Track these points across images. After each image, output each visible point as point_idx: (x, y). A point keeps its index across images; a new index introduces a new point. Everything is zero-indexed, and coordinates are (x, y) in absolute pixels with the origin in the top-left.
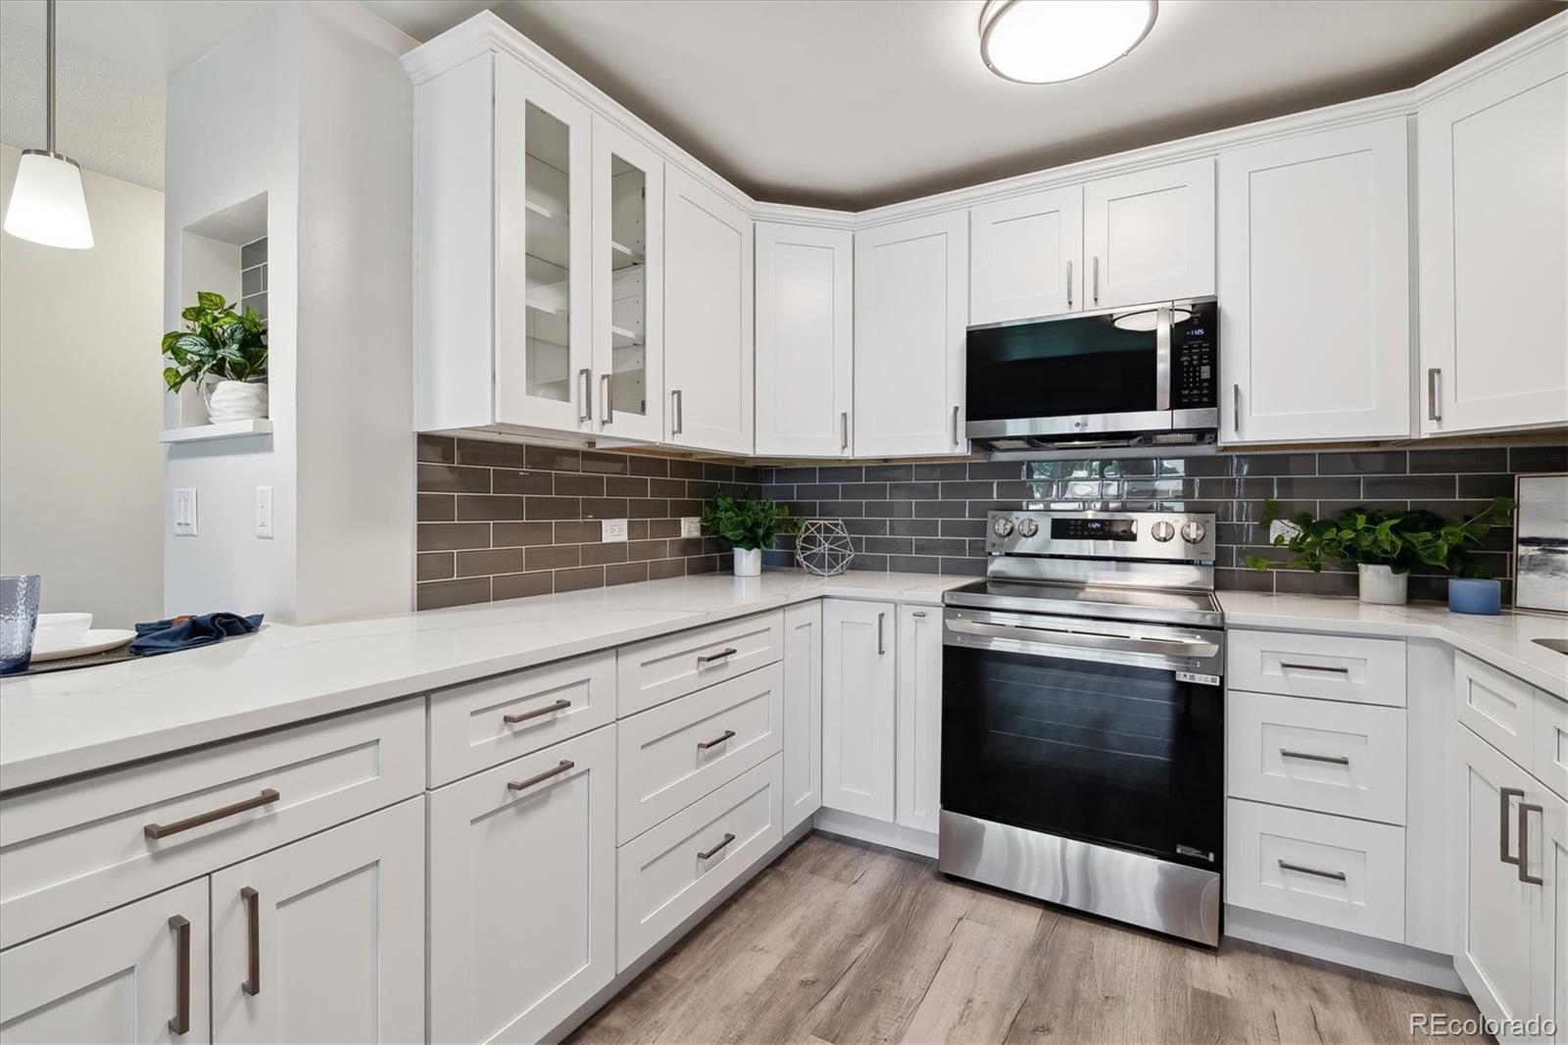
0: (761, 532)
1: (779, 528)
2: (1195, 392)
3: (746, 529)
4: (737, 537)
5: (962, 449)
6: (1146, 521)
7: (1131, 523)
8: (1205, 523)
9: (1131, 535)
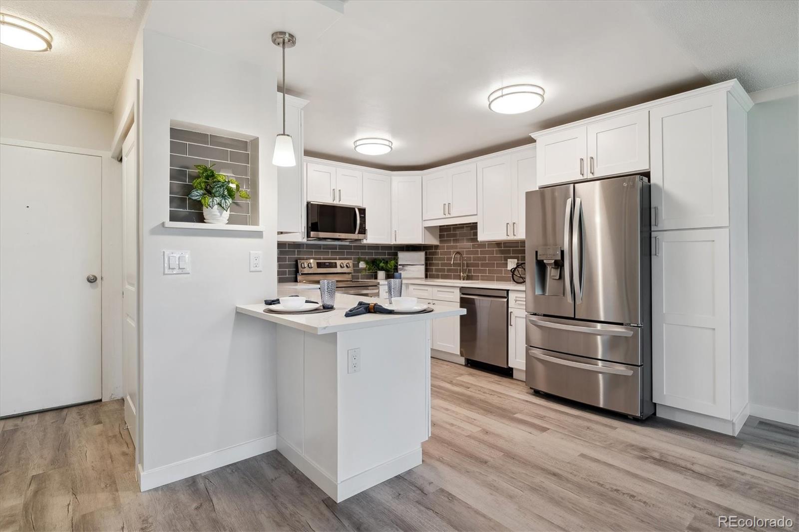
5: (305, 240)
6: (339, 262)
7: (336, 263)
8: (351, 263)
9: (336, 267)
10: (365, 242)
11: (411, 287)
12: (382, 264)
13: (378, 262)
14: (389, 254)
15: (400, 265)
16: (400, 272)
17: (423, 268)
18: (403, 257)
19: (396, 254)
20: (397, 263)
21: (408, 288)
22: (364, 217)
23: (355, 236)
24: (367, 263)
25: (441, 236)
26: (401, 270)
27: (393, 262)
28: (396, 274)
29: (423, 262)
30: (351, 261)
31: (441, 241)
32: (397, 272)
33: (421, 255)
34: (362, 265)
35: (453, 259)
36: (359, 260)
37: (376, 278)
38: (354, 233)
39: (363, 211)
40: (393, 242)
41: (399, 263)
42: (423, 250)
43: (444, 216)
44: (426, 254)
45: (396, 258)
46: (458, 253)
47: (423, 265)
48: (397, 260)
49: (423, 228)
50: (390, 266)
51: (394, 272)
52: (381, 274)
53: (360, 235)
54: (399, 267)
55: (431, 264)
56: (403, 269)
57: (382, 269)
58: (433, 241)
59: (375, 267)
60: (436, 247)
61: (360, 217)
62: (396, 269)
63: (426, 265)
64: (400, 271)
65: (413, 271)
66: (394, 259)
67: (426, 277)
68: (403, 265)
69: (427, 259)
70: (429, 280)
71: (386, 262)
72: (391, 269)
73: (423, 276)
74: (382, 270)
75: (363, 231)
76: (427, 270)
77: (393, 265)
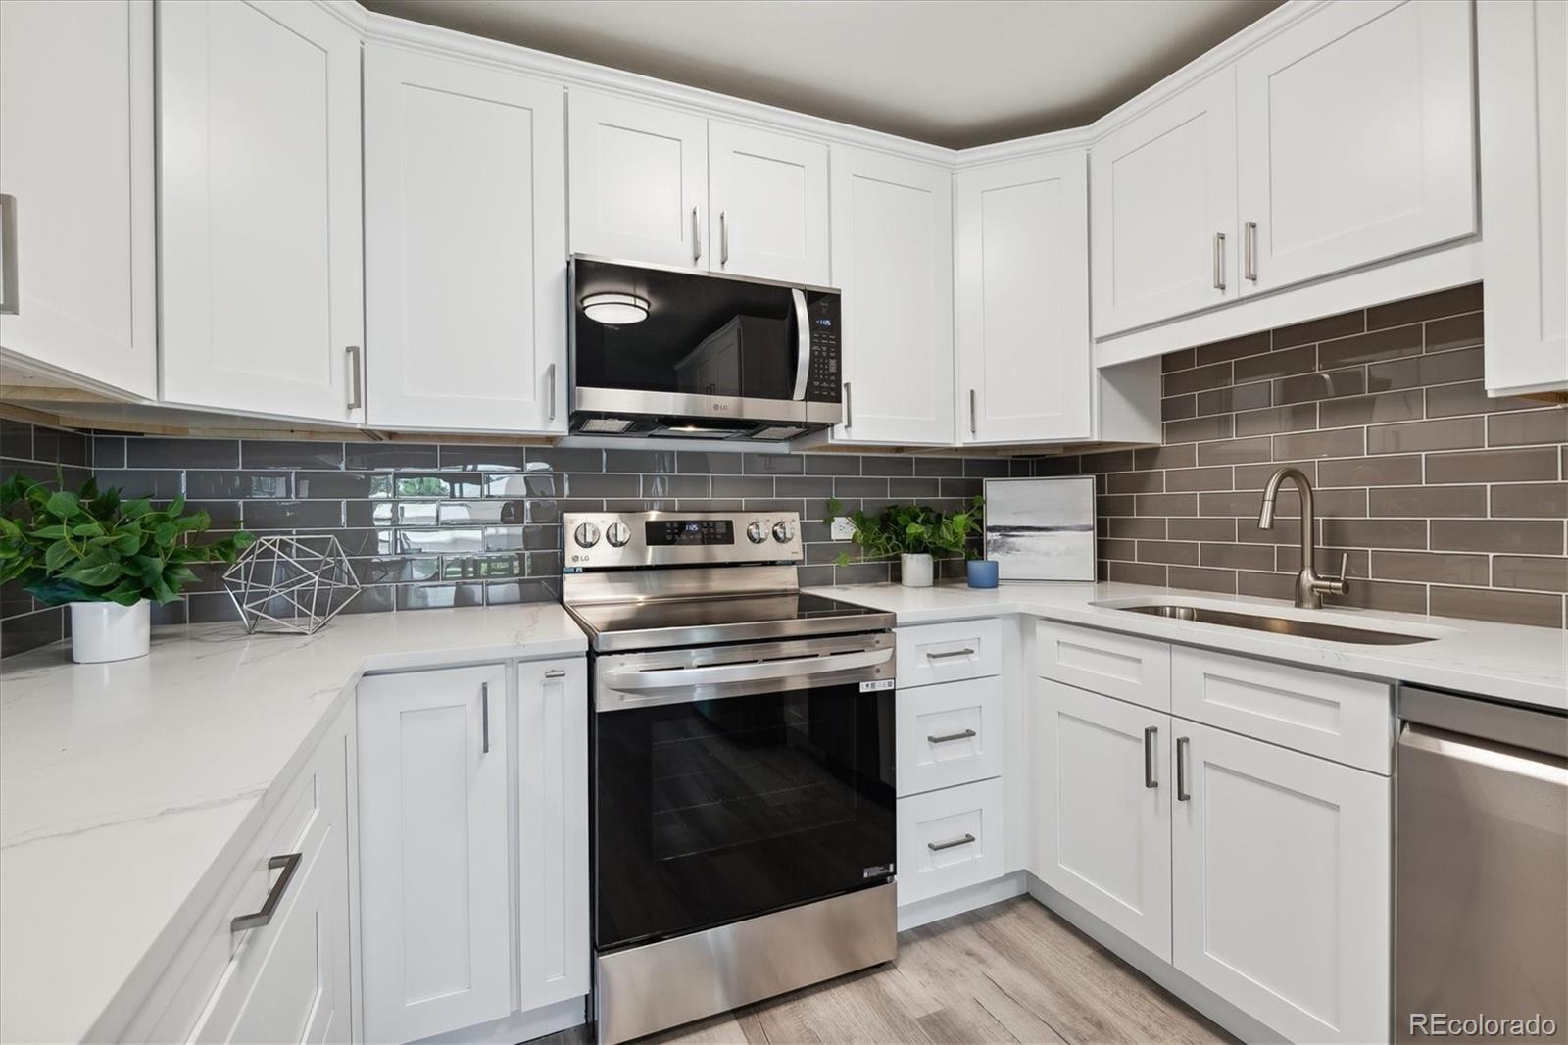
0: (159, 564)
1: (196, 553)
2: (825, 385)
3: (125, 560)
4: (104, 576)
5: (560, 426)
6: (741, 523)
7: (729, 524)
8: (792, 521)
9: (728, 538)
10: (840, 435)
11: (1046, 634)
12: (914, 529)
13: (900, 520)
14: (948, 489)
15: (992, 529)
16: (991, 556)
17: (1087, 542)
18: (1003, 499)
19: (978, 490)
20: (980, 522)
21: (1033, 634)
22: (836, 329)
23: (799, 408)
24: (861, 521)
25: (1169, 410)
26: (997, 547)
27: (961, 520)
28: (975, 566)
29: (1089, 518)
30: (796, 515)
31: (1169, 430)
32: (981, 555)
33: (1081, 491)
34: (842, 529)
35: (1268, 506)
36: (830, 512)
37: (897, 578)
38: (788, 395)
39: (826, 304)
40: (963, 439)
41: (990, 522)
42: (1086, 472)
43: (1219, 298)
44: (1100, 487)
45: (975, 505)
46: (1291, 473)
47: (1086, 529)
48: (981, 508)
49: (1095, 373)
50: (950, 538)
51: (969, 557)
52: (916, 566)
53: (812, 405)
54: (990, 536)
55: (1119, 527)
56: (1003, 545)
57: (919, 547)
58: (1138, 430)
59: (889, 539)
60: (1147, 455)
61: (814, 328)
62: (976, 545)
63: (1101, 528)
64: (994, 550)
65: (1047, 554)
66: (970, 506)
67: (1101, 576)
68: (1006, 530)
69: (1102, 506)
70: (1109, 585)
71: (934, 518)
72: (956, 544)
73: (1090, 573)
74: (916, 551)
75: (828, 386)
76: (1102, 550)
77: (960, 531)
